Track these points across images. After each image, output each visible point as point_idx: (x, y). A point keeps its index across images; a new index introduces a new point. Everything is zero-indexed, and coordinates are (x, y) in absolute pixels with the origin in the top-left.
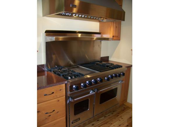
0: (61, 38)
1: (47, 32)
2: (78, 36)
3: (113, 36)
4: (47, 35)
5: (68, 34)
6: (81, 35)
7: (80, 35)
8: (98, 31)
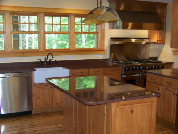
0: (117, 43)
1: (111, 38)
2: (132, 41)
3: (157, 41)
4: (111, 41)
5: (124, 40)
6: (135, 40)
7: (133, 41)
8: (147, 37)
